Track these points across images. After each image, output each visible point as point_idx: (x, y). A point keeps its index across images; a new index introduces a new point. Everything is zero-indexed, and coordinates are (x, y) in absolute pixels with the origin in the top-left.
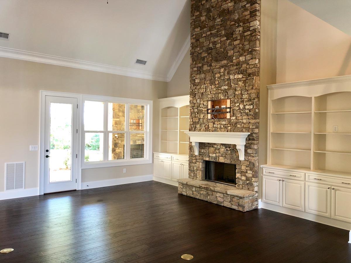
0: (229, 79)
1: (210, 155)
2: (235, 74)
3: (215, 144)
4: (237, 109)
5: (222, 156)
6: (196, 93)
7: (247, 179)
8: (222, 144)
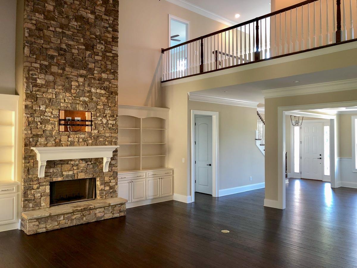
0: (90, 92)
1: (65, 173)
2: (97, 89)
3: (71, 160)
4: (100, 123)
5: (82, 172)
6: (38, 96)
7: (111, 188)
8: (82, 160)
